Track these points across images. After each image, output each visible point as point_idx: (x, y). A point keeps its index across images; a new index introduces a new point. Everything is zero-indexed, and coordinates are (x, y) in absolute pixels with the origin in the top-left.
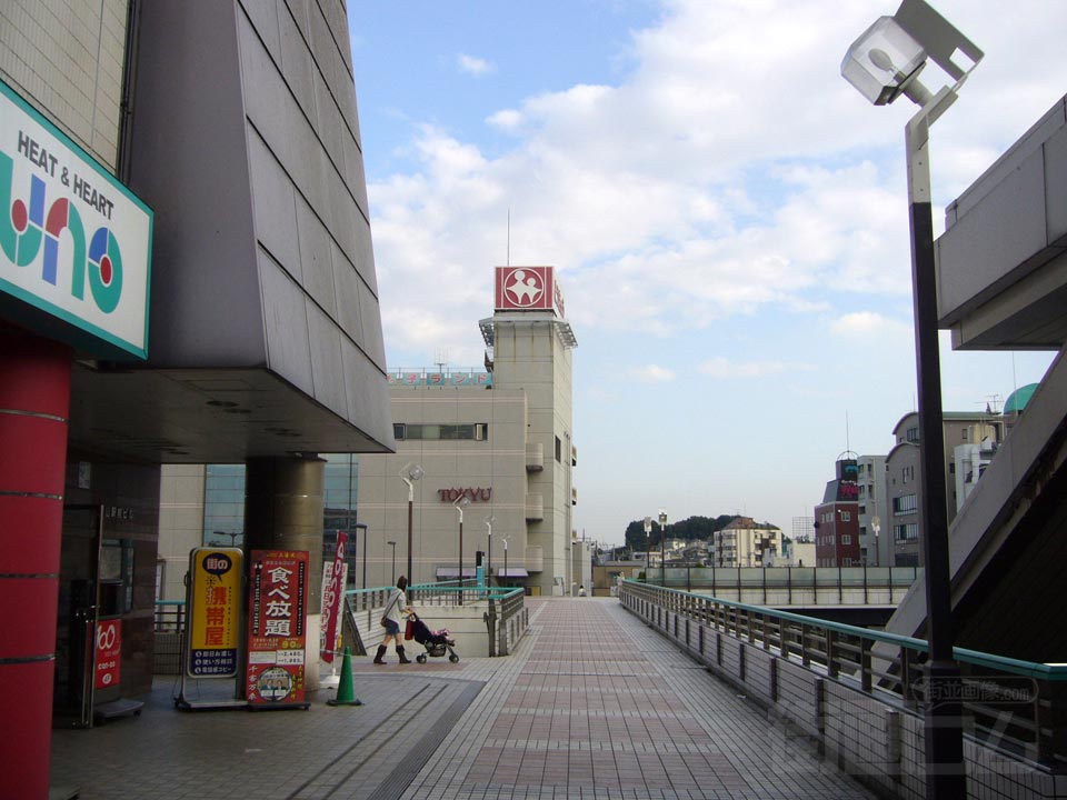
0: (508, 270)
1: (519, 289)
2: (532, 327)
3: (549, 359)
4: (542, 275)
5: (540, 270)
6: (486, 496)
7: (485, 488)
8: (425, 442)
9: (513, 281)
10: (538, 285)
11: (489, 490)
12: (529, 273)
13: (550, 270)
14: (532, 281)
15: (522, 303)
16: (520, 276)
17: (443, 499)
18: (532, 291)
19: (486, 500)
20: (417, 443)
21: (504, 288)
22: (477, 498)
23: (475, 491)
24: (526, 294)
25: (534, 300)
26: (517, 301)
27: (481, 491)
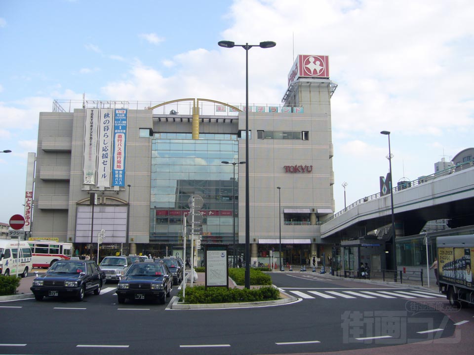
0: (305, 57)
1: (311, 66)
2: (319, 87)
3: (328, 103)
4: (323, 60)
5: (322, 57)
6: (309, 169)
7: (309, 165)
8: (275, 141)
9: (308, 62)
10: (321, 65)
11: (311, 166)
12: (316, 59)
13: (327, 57)
14: (318, 63)
15: (314, 74)
16: (312, 60)
17: (287, 172)
18: (318, 68)
19: (309, 172)
20: (271, 141)
21: (304, 66)
22: (305, 170)
23: (304, 167)
24: (315, 69)
25: (320, 72)
26: (310, 72)
27: (307, 167)
